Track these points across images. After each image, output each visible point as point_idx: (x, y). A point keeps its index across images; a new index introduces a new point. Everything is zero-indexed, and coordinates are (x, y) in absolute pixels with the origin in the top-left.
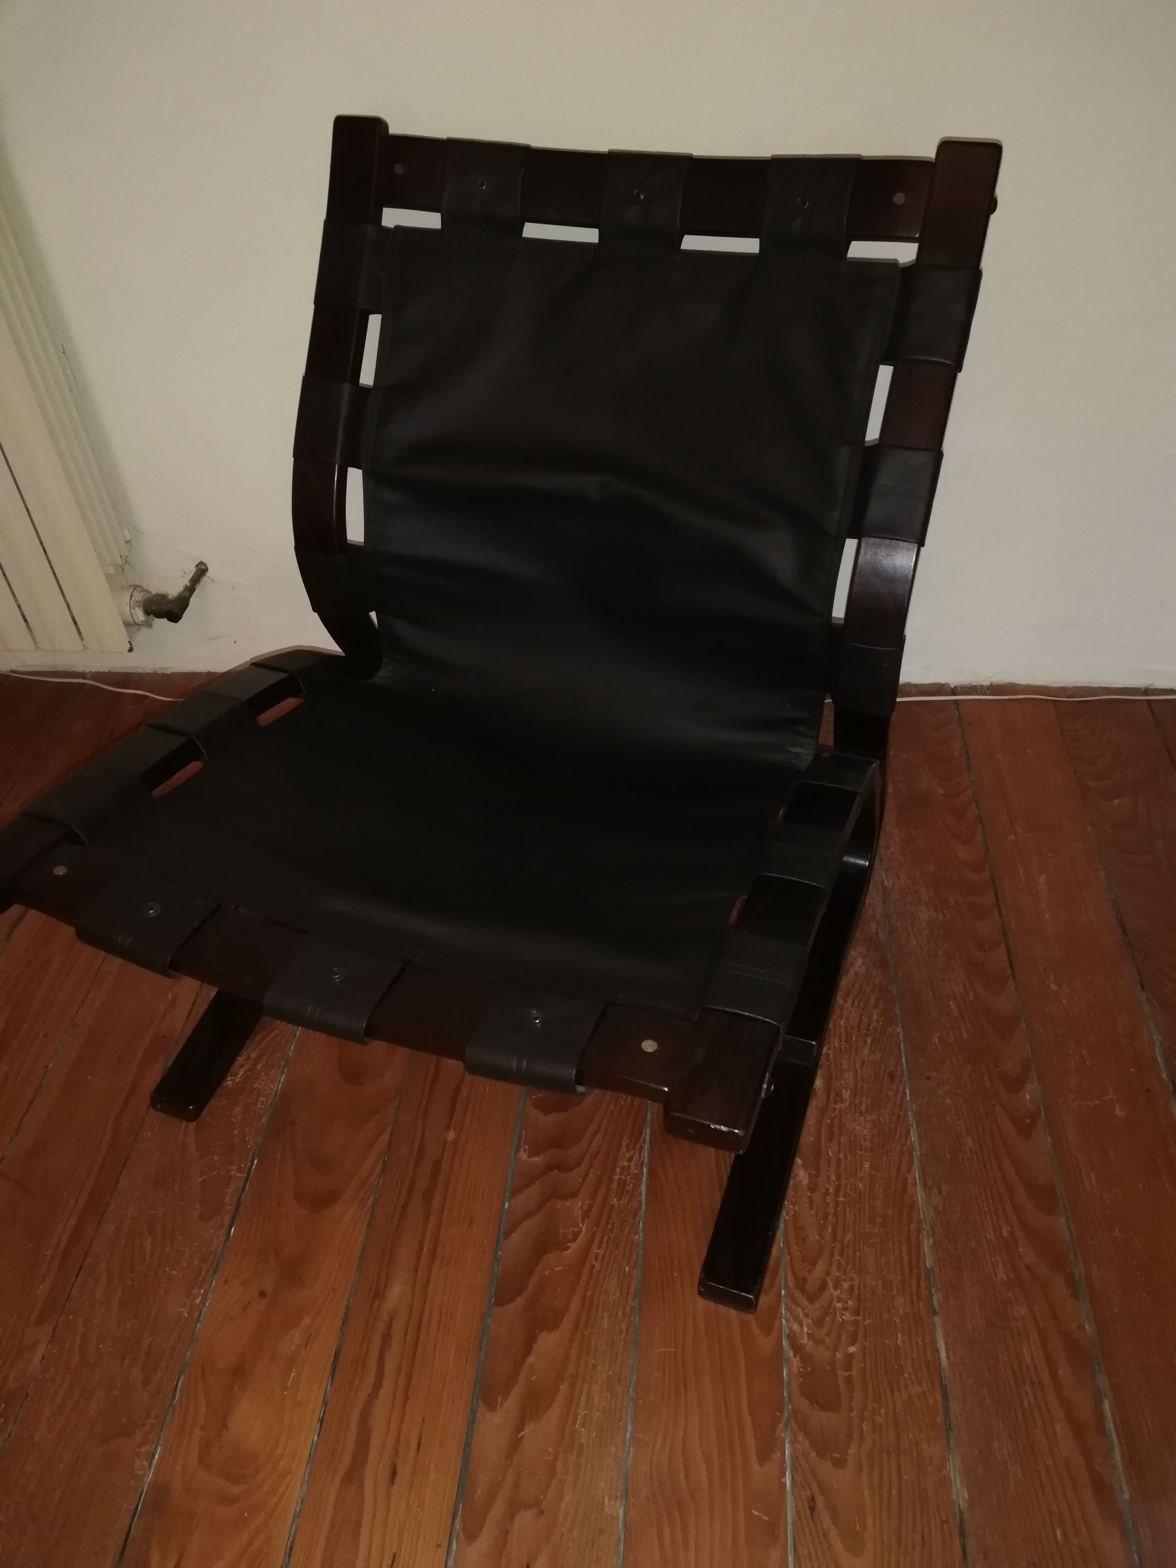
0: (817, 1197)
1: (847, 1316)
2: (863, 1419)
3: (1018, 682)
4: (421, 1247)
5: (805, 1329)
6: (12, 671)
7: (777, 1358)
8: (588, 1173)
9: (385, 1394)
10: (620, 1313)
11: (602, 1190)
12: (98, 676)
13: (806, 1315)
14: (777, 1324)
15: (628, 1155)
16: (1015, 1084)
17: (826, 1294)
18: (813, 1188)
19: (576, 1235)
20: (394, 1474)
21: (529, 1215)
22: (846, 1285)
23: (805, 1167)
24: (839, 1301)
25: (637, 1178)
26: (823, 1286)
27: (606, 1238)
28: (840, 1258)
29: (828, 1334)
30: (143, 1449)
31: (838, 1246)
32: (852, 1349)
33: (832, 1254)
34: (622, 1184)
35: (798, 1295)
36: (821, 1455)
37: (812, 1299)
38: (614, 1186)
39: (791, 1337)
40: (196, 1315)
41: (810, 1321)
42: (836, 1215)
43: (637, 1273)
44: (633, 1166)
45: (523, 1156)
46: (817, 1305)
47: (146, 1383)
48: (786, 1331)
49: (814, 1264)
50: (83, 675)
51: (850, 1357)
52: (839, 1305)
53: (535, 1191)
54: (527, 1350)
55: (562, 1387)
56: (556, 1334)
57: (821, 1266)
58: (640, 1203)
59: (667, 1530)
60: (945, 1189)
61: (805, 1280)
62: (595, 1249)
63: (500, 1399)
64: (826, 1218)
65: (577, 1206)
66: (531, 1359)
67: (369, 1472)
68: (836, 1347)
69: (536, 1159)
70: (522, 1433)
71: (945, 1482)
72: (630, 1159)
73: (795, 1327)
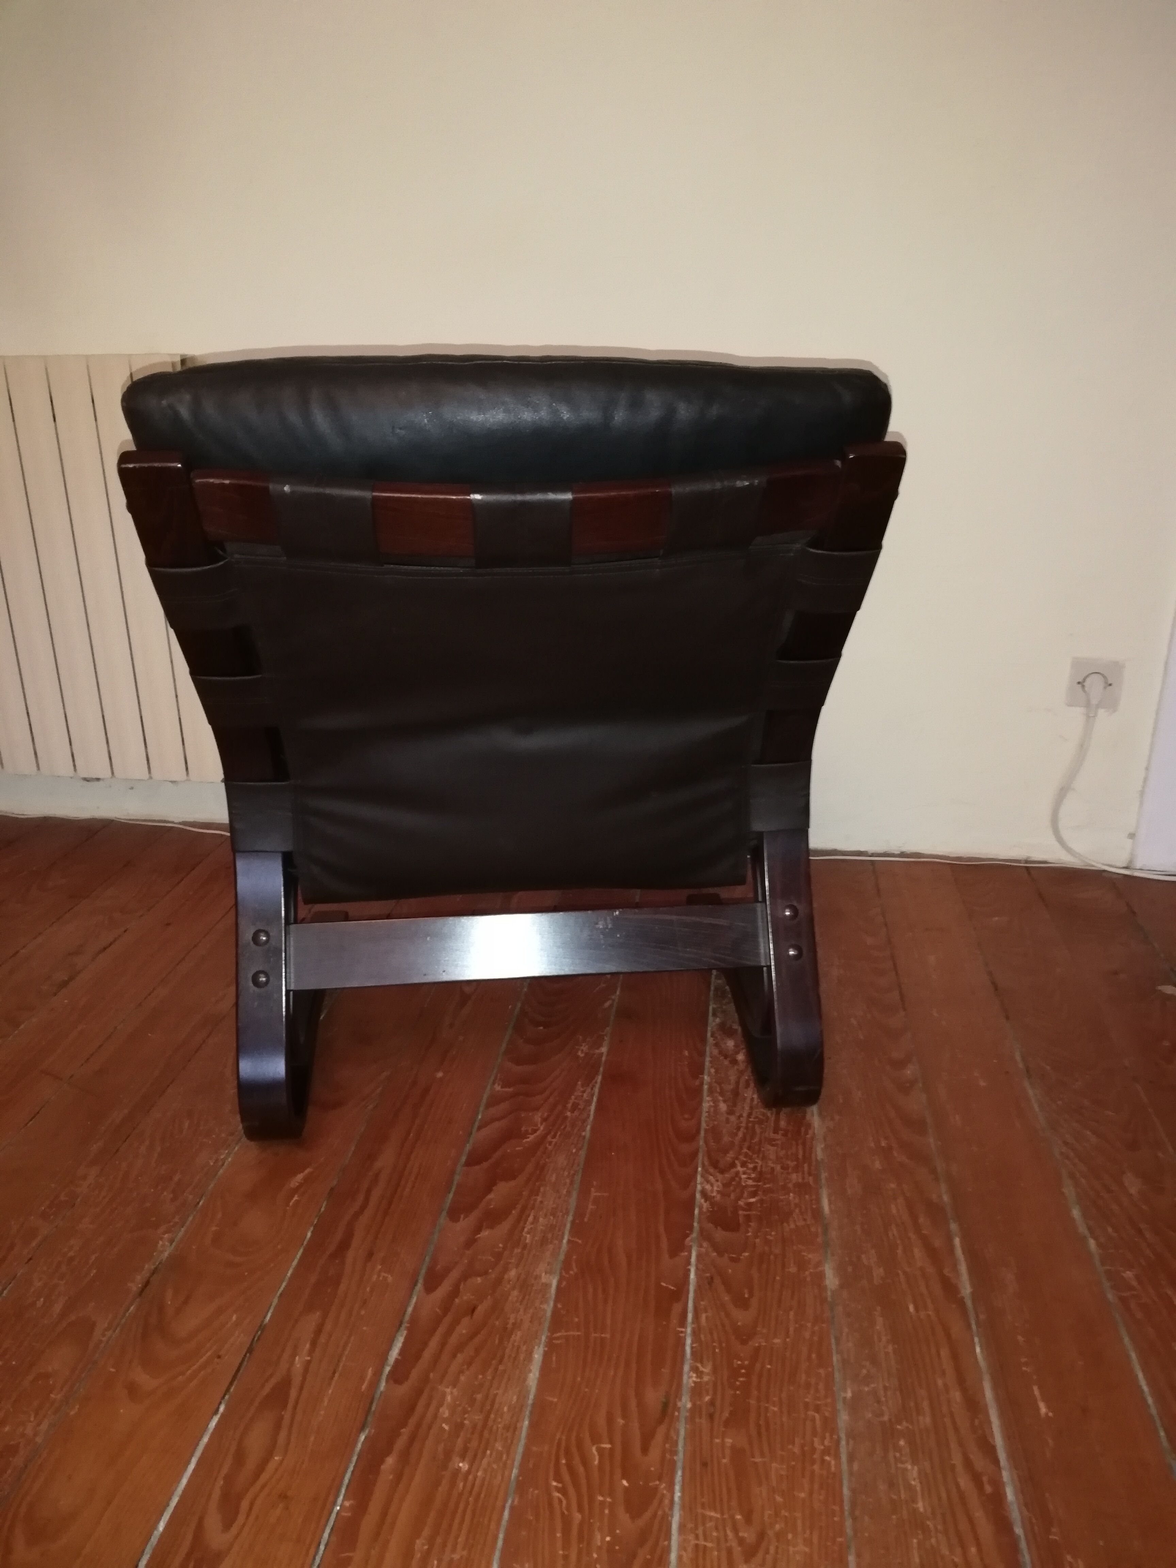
0: (733, 1118)
1: (750, 1182)
2: (756, 1237)
3: (922, 852)
4: (408, 1133)
5: (715, 1188)
6: (116, 818)
7: (690, 1204)
8: (548, 1098)
9: (369, 1212)
10: (566, 1173)
11: (560, 1107)
12: (184, 823)
13: (717, 1181)
14: (692, 1184)
15: (582, 1089)
16: (900, 1064)
17: (734, 1170)
18: (730, 1112)
19: (535, 1131)
20: (370, 1255)
21: (498, 1119)
22: (751, 1166)
23: (725, 1101)
24: (744, 1173)
25: (588, 1102)
26: (733, 1165)
27: (559, 1133)
28: (748, 1151)
29: (734, 1191)
30: (166, 1236)
31: (746, 1144)
32: (752, 1200)
33: (741, 1148)
34: (575, 1107)
35: (712, 1170)
36: (720, 1254)
37: (722, 1172)
38: (569, 1105)
39: (704, 1194)
40: (220, 1163)
41: (719, 1183)
42: (747, 1128)
43: (583, 1153)
44: (585, 1095)
45: (498, 1088)
46: (727, 1175)
47: (173, 1200)
48: (699, 1187)
49: (726, 1152)
50: (173, 822)
51: (750, 1205)
52: (744, 1176)
53: (504, 1106)
54: (489, 1190)
55: (513, 1212)
56: (512, 1183)
57: (731, 1155)
58: (589, 1116)
59: (591, 1290)
60: (837, 1117)
61: (718, 1161)
62: (549, 1138)
63: (462, 1216)
64: (738, 1128)
65: (538, 1117)
66: (491, 1196)
67: (350, 1254)
68: (739, 1198)
69: (507, 1090)
70: (479, 1236)
71: (821, 1276)
72: (584, 1092)
73: (708, 1187)
